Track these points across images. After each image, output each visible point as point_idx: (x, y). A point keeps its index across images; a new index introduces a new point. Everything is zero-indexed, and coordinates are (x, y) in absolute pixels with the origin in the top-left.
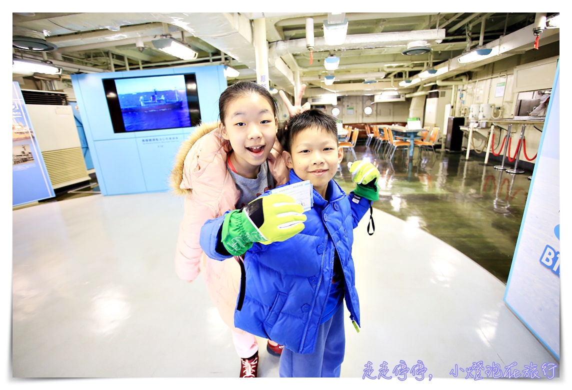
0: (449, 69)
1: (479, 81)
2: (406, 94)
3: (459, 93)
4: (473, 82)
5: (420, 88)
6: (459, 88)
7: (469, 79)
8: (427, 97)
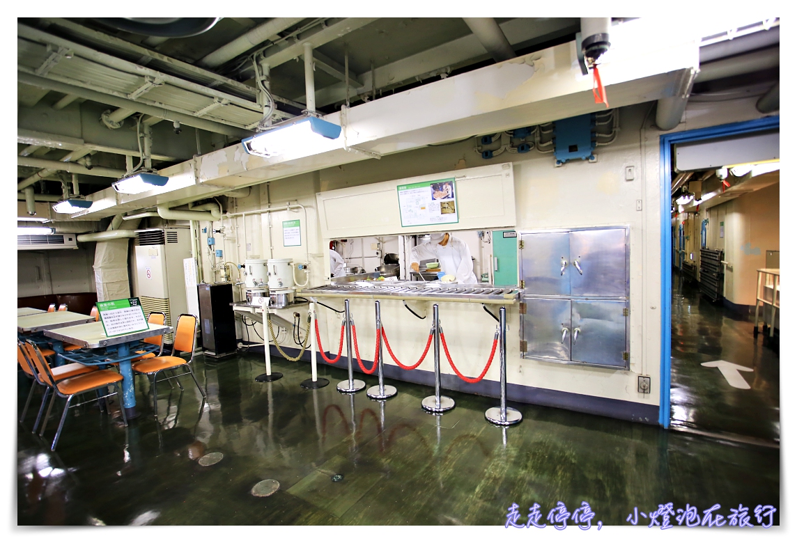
0: (197, 178)
1: (246, 215)
2: (77, 235)
3: (204, 237)
4: (232, 217)
5: (114, 221)
6: (202, 227)
7: (225, 212)
8: (131, 242)
